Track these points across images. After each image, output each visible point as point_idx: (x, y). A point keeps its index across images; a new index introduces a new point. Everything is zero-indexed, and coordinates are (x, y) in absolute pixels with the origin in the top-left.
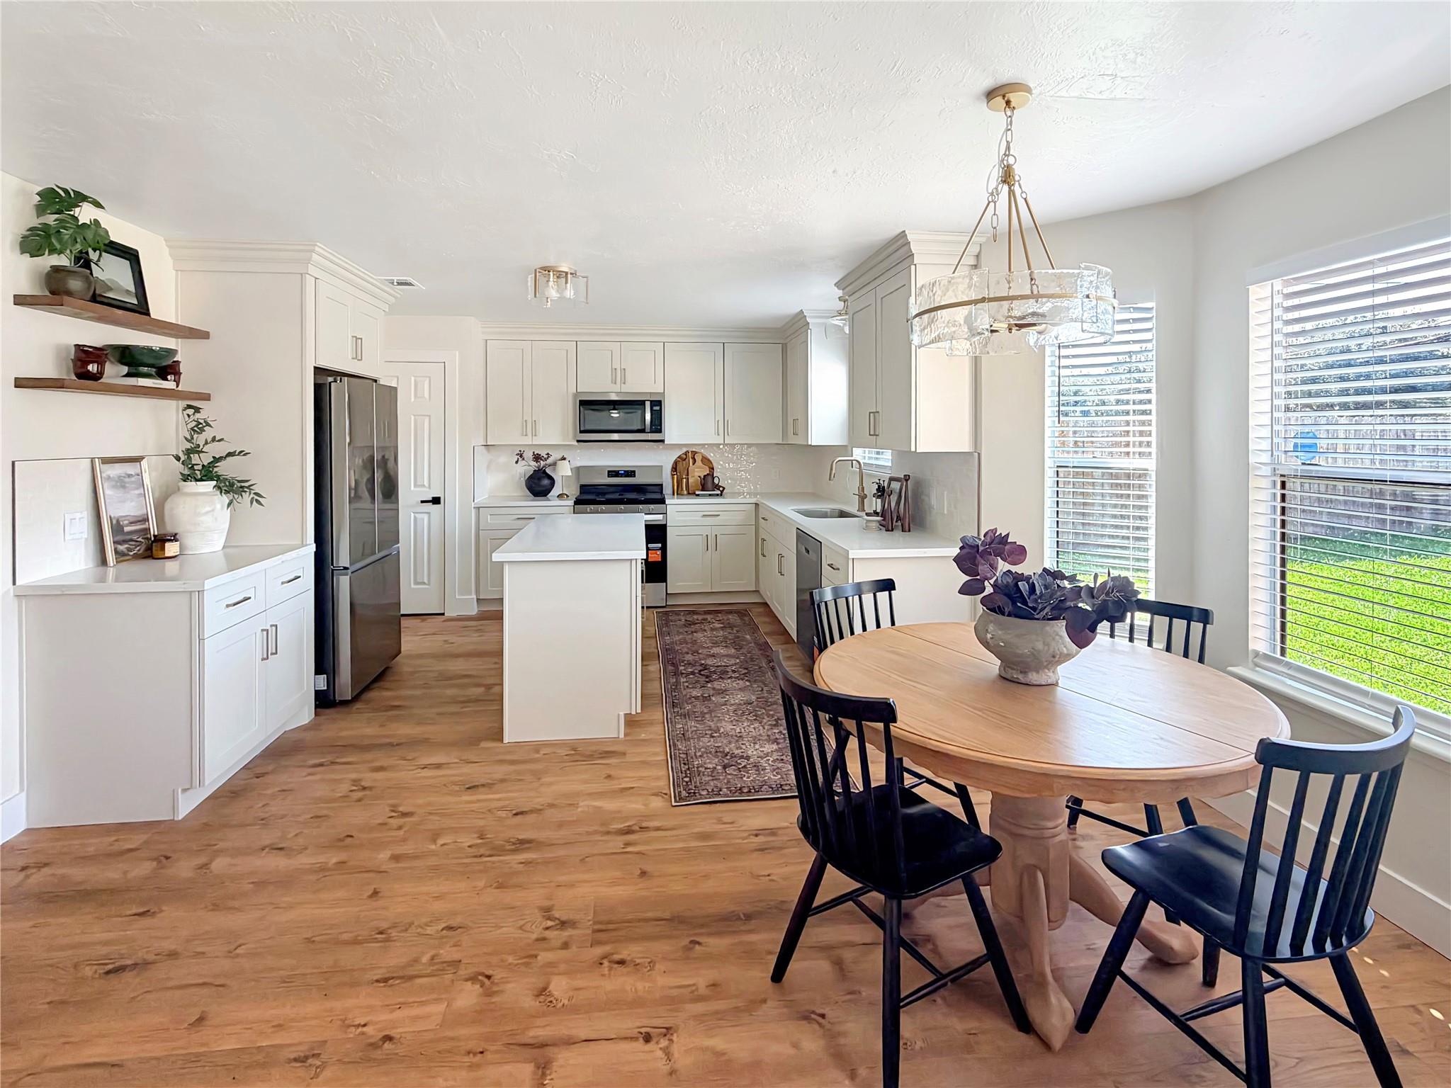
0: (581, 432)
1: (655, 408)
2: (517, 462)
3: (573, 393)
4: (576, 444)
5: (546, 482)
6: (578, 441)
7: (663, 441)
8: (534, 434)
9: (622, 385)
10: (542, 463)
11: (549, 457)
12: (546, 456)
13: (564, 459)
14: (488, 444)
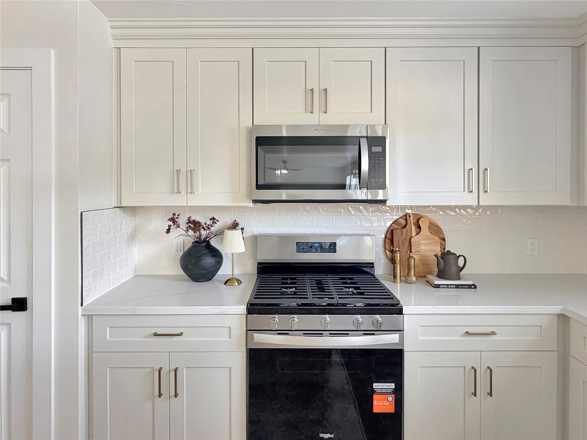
0: (259, 187)
1: (375, 149)
2: (168, 231)
3: (247, 128)
4: (251, 205)
5: (209, 261)
6: (255, 201)
7: (383, 202)
8: (189, 191)
9: (322, 114)
10: (204, 233)
11: (214, 222)
12: (209, 222)
13: (234, 226)
14: (123, 205)
